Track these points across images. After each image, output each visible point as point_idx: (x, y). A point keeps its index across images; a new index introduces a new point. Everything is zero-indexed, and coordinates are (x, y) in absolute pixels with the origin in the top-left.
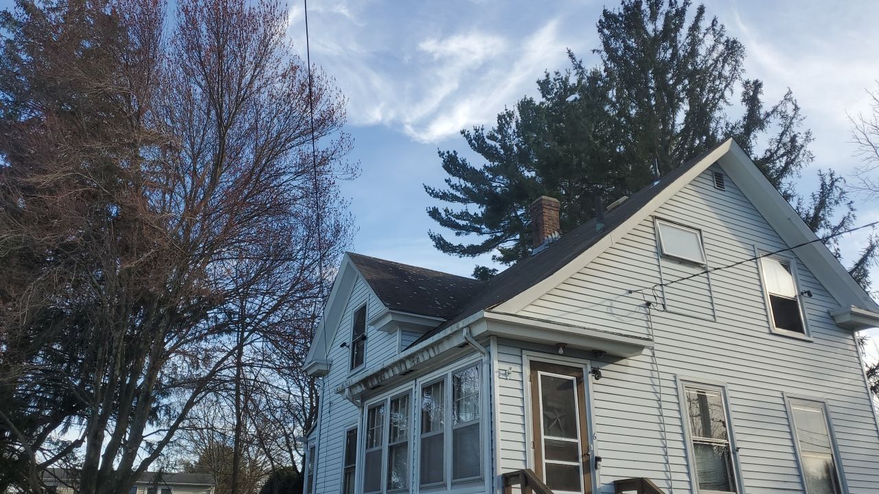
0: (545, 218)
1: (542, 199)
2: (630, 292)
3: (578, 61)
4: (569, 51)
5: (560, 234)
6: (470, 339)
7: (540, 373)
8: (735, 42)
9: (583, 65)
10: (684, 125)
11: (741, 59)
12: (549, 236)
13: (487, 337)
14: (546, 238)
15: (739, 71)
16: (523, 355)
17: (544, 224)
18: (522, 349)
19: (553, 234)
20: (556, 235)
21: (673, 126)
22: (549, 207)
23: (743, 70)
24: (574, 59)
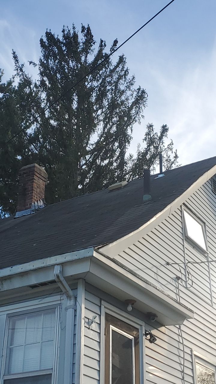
0: (35, 185)
1: (34, 166)
2: (168, 264)
3: (20, 64)
4: (14, 53)
5: (44, 204)
6: (62, 279)
7: (112, 327)
8: (143, 92)
9: (24, 69)
10: (94, 146)
11: (143, 108)
12: (36, 203)
13: (75, 279)
14: (33, 204)
15: (140, 116)
16: (102, 306)
17: (33, 190)
18: (101, 300)
19: (39, 202)
20: (41, 203)
21: (87, 143)
22: (39, 176)
23: (143, 116)
24: (17, 61)
